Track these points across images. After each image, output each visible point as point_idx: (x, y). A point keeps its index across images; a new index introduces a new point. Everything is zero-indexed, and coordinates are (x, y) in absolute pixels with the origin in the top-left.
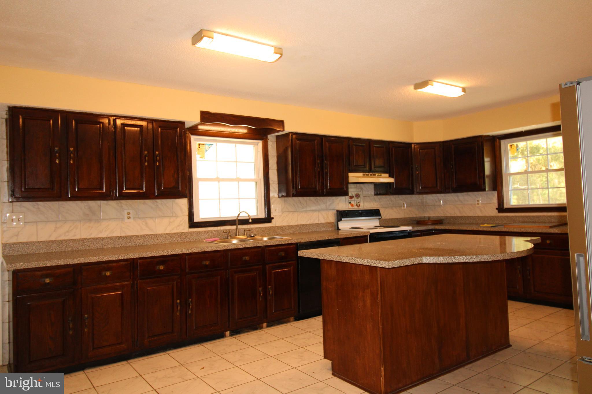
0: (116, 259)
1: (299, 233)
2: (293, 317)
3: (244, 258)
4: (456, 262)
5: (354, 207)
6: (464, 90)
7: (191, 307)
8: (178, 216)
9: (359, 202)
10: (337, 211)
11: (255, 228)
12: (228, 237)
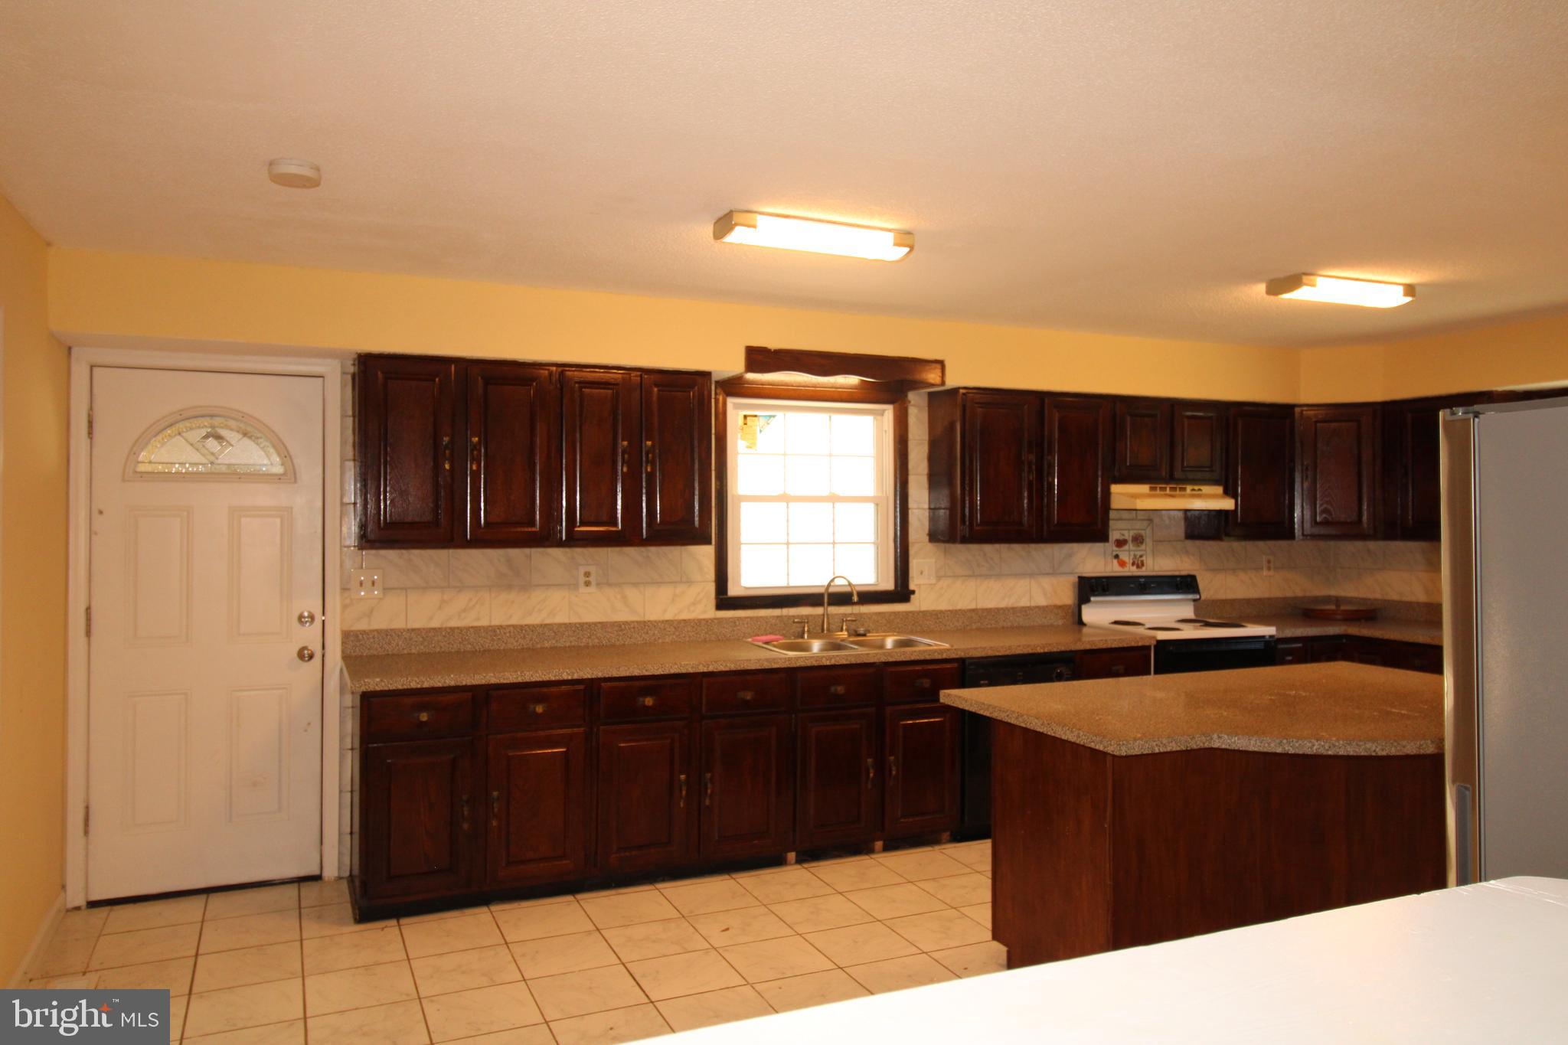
0: (557, 678)
1: (978, 629)
2: (948, 833)
3: (833, 689)
4: (1291, 751)
5: (1126, 569)
6: (1410, 290)
7: (709, 791)
8: (692, 582)
9: (1141, 556)
10: (1079, 577)
11: (870, 613)
12: (803, 633)
